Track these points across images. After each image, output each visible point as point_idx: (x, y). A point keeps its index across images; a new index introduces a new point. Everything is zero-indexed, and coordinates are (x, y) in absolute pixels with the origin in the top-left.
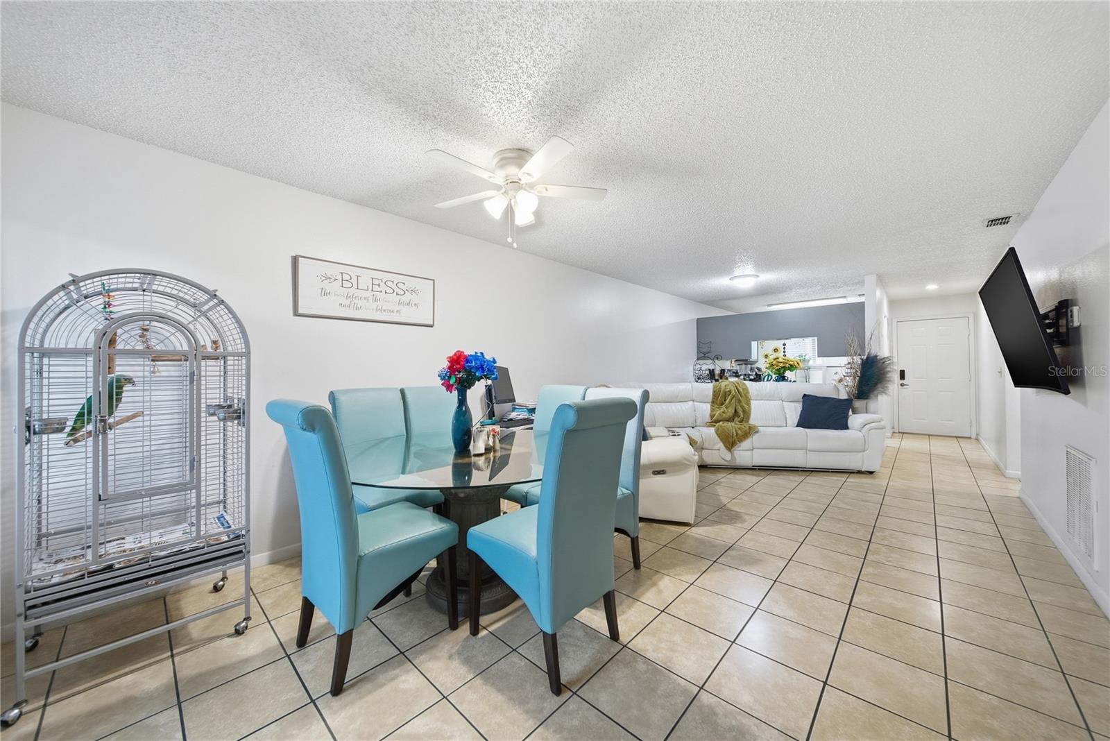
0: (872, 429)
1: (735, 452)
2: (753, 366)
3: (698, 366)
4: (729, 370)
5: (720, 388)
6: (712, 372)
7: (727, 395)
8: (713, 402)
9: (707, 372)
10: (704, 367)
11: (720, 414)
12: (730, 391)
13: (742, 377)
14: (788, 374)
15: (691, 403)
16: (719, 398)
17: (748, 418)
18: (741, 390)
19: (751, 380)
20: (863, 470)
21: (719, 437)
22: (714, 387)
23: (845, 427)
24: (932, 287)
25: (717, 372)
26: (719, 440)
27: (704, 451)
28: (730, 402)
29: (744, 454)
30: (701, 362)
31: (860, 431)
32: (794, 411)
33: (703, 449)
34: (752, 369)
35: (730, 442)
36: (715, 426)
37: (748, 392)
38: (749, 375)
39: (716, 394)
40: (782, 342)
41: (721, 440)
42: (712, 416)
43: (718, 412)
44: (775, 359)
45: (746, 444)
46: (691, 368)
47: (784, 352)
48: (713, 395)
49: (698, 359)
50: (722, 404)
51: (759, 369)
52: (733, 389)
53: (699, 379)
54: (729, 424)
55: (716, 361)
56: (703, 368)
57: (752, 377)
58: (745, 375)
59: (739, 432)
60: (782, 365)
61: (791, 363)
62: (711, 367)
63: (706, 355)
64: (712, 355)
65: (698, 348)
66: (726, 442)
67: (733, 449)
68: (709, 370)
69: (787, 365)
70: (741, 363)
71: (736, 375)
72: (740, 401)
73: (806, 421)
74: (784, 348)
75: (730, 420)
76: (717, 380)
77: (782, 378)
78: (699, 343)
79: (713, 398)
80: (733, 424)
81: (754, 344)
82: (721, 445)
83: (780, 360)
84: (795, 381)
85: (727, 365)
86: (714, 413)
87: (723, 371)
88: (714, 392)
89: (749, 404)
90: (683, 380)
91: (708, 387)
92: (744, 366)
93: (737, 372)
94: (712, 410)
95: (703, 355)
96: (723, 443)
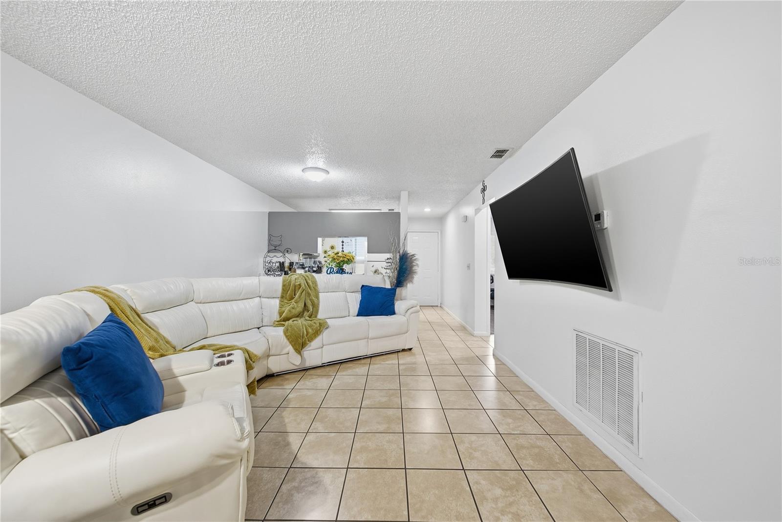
0: (412, 313)
1: (305, 352)
2: (316, 260)
3: (268, 259)
4: (297, 263)
5: (290, 282)
6: (282, 265)
7: (297, 288)
8: (282, 297)
9: (278, 264)
10: (275, 260)
11: (290, 311)
12: (300, 285)
13: (307, 269)
14: (346, 267)
15: (257, 300)
16: (288, 293)
17: (317, 312)
18: (311, 283)
19: (314, 271)
20: (406, 348)
21: (288, 339)
22: (284, 281)
23: (393, 313)
24: (427, 210)
25: (287, 264)
26: (288, 343)
27: (271, 358)
28: (300, 297)
29: (314, 355)
30: (271, 254)
31: (404, 316)
32: (355, 301)
33: (268, 356)
34: (315, 262)
35: (299, 343)
36: (284, 325)
37: (316, 285)
38: (313, 267)
39: (285, 287)
40: (341, 239)
41: (290, 343)
42: (281, 314)
43: (288, 308)
44: (336, 254)
45: (316, 343)
46: (261, 260)
47: (343, 248)
48: (283, 289)
49: (269, 252)
50: (292, 298)
51: (320, 262)
52: (303, 282)
53: (269, 271)
54: (300, 322)
55: (287, 255)
56: (273, 261)
57: (315, 269)
58: (310, 267)
59: (310, 330)
60: (341, 259)
61: (348, 257)
62: (282, 260)
63: (276, 248)
64: (282, 248)
65: (269, 240)
66: (295, 344)
67: (303, 350)
68: (280, 262)
69: (346, 260)
70: (306, 257)
71: (302, 267)
72: (309, 295)
73: (365, 310)
74: (343, 245)
75: (300, 315)
76: (286, 273)
77: (341, 271)
78: (270, 235)
79: (283, 293)
80: (302, 319)
81: (320, 240)
82: (290, 348)
83: (340, 254)
84: (351, 273)
85: (295, 258)
86: (283, 309)
87: (291, 264)
88: (284, 286)
89: (317, 297)
90: (250, 274)
91: (278, 281)
92: (309, 259)
93: (303, 265)
94: (281, 306)
95: (274, 248)
96: (293, 346)
